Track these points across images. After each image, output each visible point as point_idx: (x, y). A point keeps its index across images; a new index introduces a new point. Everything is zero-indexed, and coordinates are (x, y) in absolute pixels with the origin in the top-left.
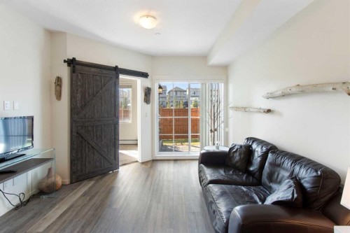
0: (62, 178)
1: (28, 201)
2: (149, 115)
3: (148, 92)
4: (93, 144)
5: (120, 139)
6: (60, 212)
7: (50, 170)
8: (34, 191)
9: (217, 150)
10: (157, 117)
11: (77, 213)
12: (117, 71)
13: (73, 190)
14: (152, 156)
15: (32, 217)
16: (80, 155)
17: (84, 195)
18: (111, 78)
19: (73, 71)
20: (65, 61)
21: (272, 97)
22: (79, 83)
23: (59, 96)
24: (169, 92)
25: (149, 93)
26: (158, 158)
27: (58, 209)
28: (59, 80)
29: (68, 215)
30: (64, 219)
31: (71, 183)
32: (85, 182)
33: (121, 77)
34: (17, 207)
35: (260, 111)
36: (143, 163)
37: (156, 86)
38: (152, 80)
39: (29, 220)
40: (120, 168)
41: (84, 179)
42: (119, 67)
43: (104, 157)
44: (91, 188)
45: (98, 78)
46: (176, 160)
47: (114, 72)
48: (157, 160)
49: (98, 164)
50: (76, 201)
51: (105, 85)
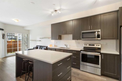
10: (7, 43)
21: (41, 38)
35: (38, 41)
37: (6, 34)
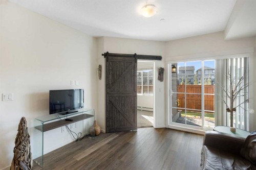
0: (101, 128)
1: (83, 138)
2: (163, 90)
3: (161, 72)
4: (120, 110)
5: (138, 106)
6: (92, 151)
7: (95, 122)
8: (87, 133)
9: (233, 135)
10: (171, 93)
11: (100, 155)
12: (136, 57)
13: (105, 137)
14: (165, 124)
15: (79, 149)
16: (111, 115)
17: (108, 143)
18: (131, 63)
19: (107, 61)
20: (103, 55)
22: (111, 68)
23: (100, 77)
24: (197, 71)
25: (163, 73)
26: (170, 127)
27: (92, 148)
28: (100, 66)
29: (95, 154)
30: (91, 157)
31: (106, 133)
32: (114, 134)
33: (139, 61)
34: (77, 140)
36: (156, 129)
37: (169, 67)
38: (165, 62)
39: (78, 150)
40: (138, 129)
41: (113, 132)
42: (137, 54)
43: (126, 120)
44: (115, 139)
45: (122, 63)
46: (187, 133)
47: (134, 58)
48: (169, 129)
49: (123, 123)
50: (103, 146)
51: (127, 68)
